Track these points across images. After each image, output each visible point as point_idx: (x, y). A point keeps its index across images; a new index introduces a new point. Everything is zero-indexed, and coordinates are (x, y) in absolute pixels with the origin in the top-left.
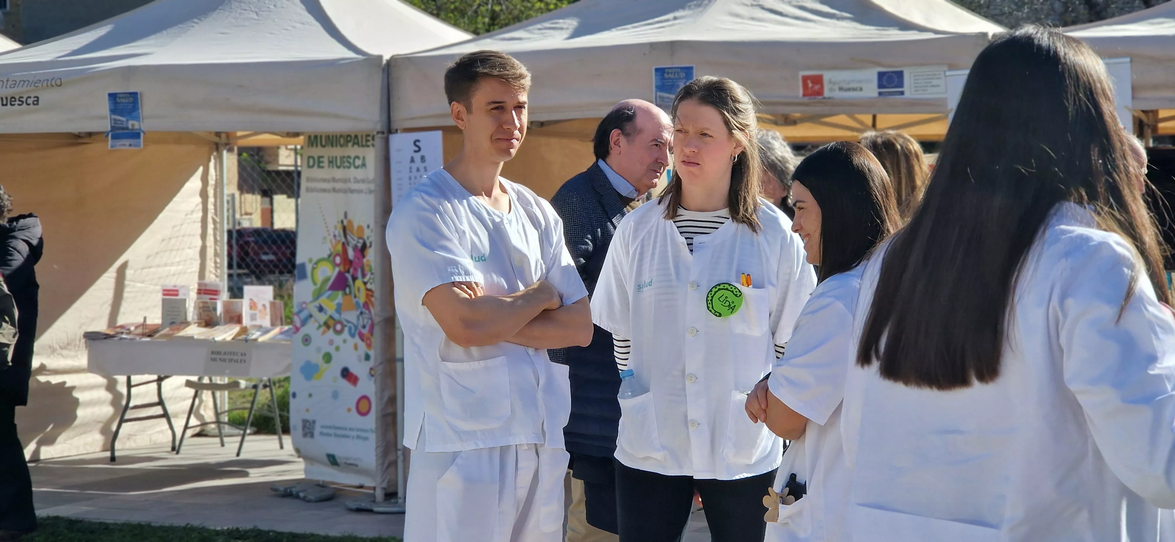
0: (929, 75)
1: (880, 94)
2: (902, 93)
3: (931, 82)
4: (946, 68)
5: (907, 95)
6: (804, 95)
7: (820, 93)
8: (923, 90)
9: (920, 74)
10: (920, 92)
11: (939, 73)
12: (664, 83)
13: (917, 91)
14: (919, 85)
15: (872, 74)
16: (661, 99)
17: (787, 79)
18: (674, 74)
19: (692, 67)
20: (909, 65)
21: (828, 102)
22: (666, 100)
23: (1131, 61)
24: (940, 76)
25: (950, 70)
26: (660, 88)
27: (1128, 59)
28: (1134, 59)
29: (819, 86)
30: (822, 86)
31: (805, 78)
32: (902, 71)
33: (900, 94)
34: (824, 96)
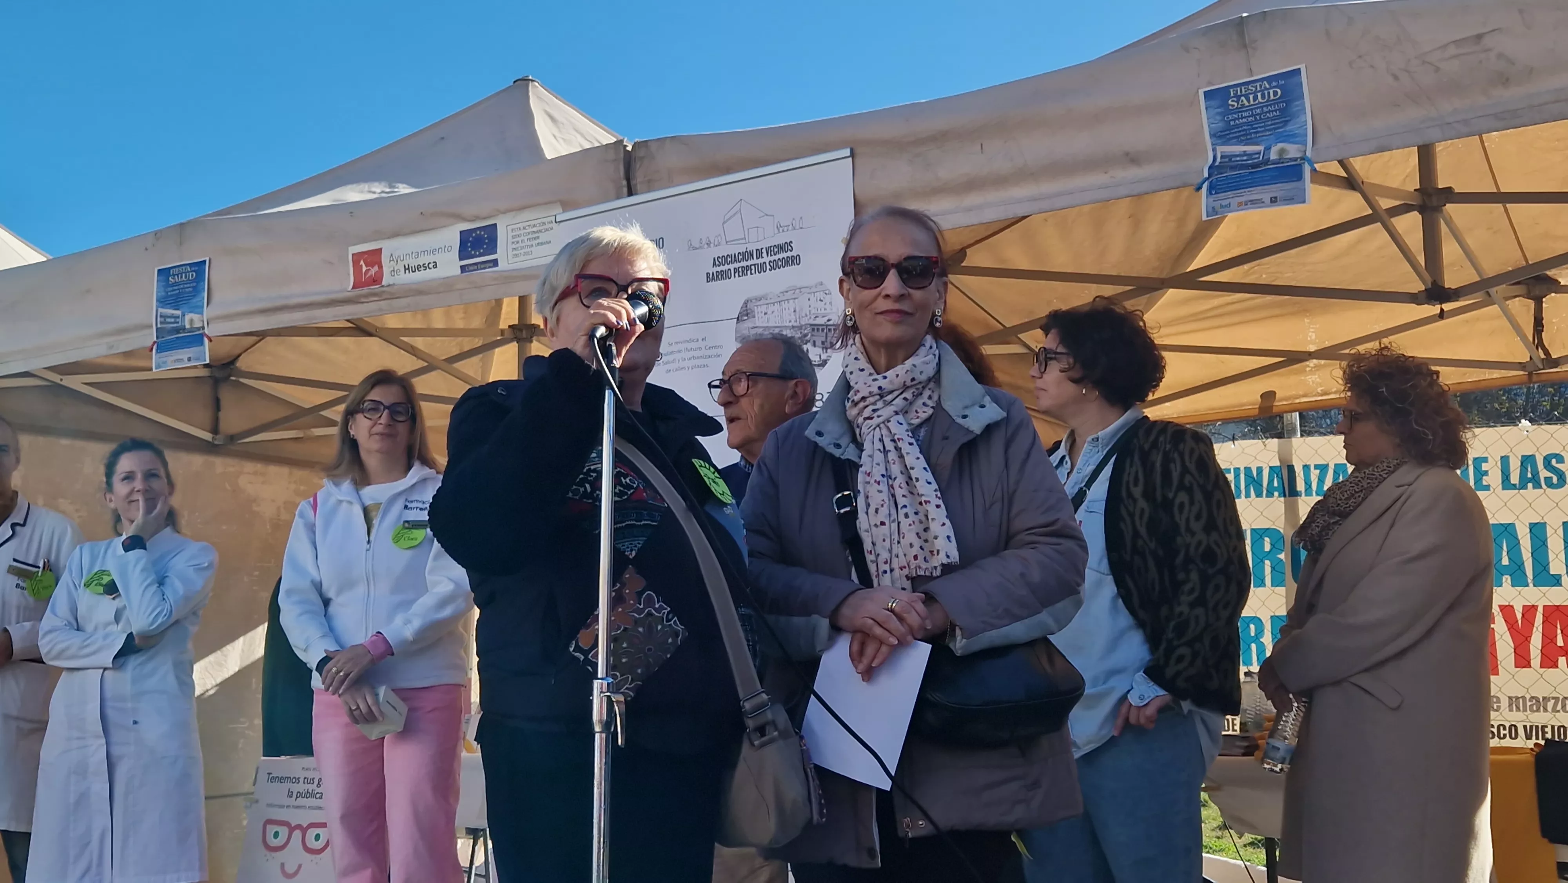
0: (534, 226)
1: (463, 268)
2: (495, 263)
3: (538, 237)
4: (558, 209)
5: (502, 265)
6: (354, 287)
7: (377, 280)
8: (526, 254)
9: (521, 225)
10: (522, 258)
11: (549, 219)
12: (167, 293)
13: (516, 256)
14: (520, 244)
15: (451, 236)
16: (162, 319)
17: (331, 263)
18: (182, 277)
19: (205, 262)
20: (504, 212)
21: (384, 292)
22: (169, 320)
23: (852, 155)
24: (551, 225)
25: (564, 211)
26: (163, 302)
27: (847, 152)
28: (858, 151)
29: (376, 268)
30: (381, 267)
31: (357, 257)
32: (495, 225)
33: (491, 265)
34: (383, 283)
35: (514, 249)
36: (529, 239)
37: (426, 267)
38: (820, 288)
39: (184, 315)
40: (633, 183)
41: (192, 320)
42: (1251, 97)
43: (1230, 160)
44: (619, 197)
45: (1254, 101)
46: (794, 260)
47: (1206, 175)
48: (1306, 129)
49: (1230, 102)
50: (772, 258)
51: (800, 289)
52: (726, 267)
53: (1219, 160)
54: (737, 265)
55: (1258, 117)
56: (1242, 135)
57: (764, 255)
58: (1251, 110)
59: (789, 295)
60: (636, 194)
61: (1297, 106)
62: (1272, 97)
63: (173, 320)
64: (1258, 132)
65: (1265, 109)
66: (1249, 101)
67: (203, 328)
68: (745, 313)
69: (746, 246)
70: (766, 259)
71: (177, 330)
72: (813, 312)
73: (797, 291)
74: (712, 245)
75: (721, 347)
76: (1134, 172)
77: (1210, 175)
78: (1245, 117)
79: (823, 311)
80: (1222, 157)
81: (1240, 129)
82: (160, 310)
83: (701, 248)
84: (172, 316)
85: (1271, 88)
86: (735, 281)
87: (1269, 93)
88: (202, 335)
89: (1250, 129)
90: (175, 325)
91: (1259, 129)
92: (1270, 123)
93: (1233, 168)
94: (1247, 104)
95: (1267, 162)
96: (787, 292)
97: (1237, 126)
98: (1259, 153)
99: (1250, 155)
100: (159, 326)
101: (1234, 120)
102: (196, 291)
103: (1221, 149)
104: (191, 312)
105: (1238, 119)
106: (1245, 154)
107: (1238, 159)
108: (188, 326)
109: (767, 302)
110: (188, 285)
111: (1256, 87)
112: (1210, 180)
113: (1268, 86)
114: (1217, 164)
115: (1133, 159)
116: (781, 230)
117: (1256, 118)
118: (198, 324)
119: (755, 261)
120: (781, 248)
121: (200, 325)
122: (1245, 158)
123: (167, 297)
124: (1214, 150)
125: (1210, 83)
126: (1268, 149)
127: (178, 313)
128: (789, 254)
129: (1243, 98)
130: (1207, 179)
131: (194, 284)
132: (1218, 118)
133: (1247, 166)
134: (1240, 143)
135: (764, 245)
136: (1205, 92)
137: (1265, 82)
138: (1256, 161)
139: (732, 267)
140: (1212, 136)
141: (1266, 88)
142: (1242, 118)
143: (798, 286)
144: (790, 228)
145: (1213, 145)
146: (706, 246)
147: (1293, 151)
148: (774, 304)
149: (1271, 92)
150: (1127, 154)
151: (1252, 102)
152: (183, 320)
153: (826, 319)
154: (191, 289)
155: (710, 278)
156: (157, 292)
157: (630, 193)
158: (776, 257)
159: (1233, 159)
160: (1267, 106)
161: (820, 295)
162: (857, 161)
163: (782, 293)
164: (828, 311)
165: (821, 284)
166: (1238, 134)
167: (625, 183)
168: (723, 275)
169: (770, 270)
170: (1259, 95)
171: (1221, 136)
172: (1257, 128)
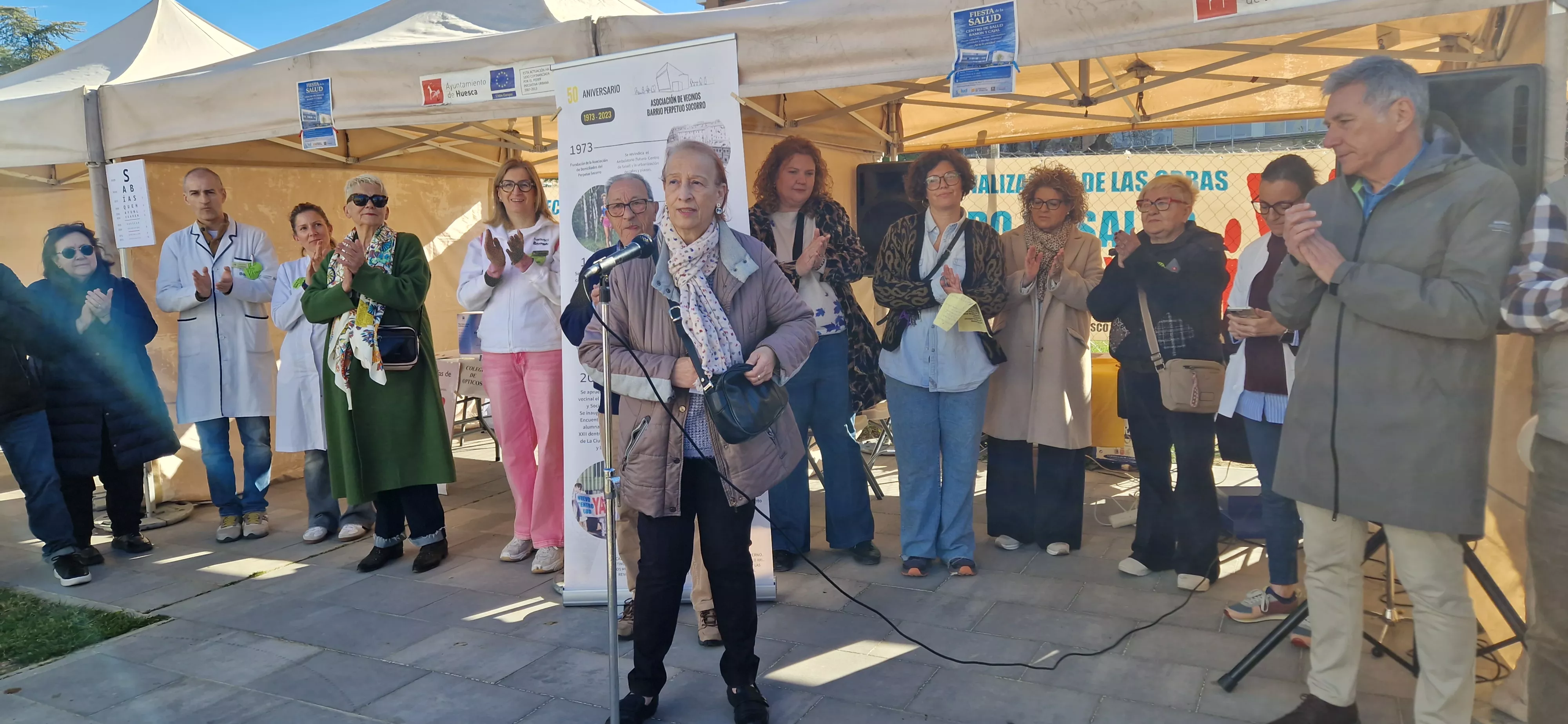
0: (537, 71)
1: (494, 95)
2: (514, 94)
3: (540, 79)
4: (552, 62)
5: (519, 96)
6: (426, 103)
7: (439, 100)
8: (533, 89)
9: (529, 70)
10: (531, 92)
11: (546, 67)
12: (306, 99)
13: (527, 90)
14: (529, 83)
15: (484, 74)
16: (305, 117)
17: (409, 86)
18: (314, 89)
19: (328, 80)
20: (518, 61)
21: (445, 109)
22: (309, 117)
23: (736, 38)
24: (547, 71)
25: (556, 63)
26: (304, 105)
27: (733, 36)
28: (739, 35)
29: (438, 92)
30: (441, 91)
31: (426, 84)
32: (512, 69)
33: (512, 94)
34: (444, 102)
35: (525, 86)
36: (534, 80)
37: (470, 93)
38: (718, 124)
39: (318, 114)
40: (598, 46)
41: (323, 118)
42: (983, 18)
43: (968, 59)
44: (590, 56)
45: (984, 21)
46: (701, 105)
47: (953, 69)
48: (1015, 42)
49: (970, 21)
50: (688, 103)
51: (706, 123)
52: (659, 107)
53: (961, 58)
54: (666, 106)
55: (986, 32)
56: (976, 43)
57: (683, 100)
58: (982, 27)
59: (699, 127)
60: (601, 55)
61: (1010, 27)
62: (995, 20)
63: (312, 117)
64: (986, 42)
65: (991, 27)
66: (981, 21)
67: (332, 124)
68: (672, 137)
69: (671, 93)
70: (685, 103)
71: (315, 124)
72: (714, 139)
73: (704, 125)
74: (650, 91)
75: (658, 158)
76: (909, 62)
77: (956, 69)
78: (978, 32)
79: (720, 138)
80: (963, 56)
81: (975, 39)
82: (303, 110)
83: (643, 93)
84: (311, 115)
85: (995, 13)
86: (665, 116)
87: (993, 17)
88: (331, 129)
89: (980, 40)
90: (313, 121)
91: (987, 40)
92: (993, 36)
93: (970, 65)
94: (980, 23)
95: (990, 63)
96: (698, 125)
97: (973, 37)
98: (986, 56)
99: (980, 56)
100: (303, 120)
101: (972, 33)
102: (325, 99)
103: (962, 51)
104: (323, 113)
105: (974, 32)
106: (977, 55)
107: (973, 59)
108: (321, 122)
109: (685, 131)
110: (319, 95)
111: (986, 12)
112: (956, 72)
113: (993, 12)
114: (960, 61)
115: (909, 53)
116: (693, 84)
117: (985, 33)
118: (328, 122)
119: (677, 104)
120: (693, 96)
121: (330, 122)
122: (977, 58)
123: (306, 102)
124: (959, 51)
125: (958, 8)
126: (991, 53)
127: (314, 113)
128: (698, 101)
129: (977, 19)
130: (953, 72)
131: (323, 95)
132: (962, 31)
133: (978, 65)
134: (975, 48)
135: (682, 93)
136: (955, 14)
137: (991, 9)
138: (984, 61)
139: (663, 106)
140: (958, 42)
141: (992, 13)
142: (976, 32)
143: (705, 121)
144: (699, 84)
145: (958, 47)
146: (646, 92)
147: (1006, 56)
148: (690, 132)
149: (995, 16)
150: (906, 50)
151: (983, 22)
152: (318, 118)
153: (722, 144)
154: (321, 98)
155: (650, 113)
156: (300, 98)
157: (597, 55)
158: (691, 102)
159: (970, 59)
160: (992, 25)
161: (719, 129)
162: (739, 42)
163: (695, 125)
164: (723, 139)
165: (719, 121)
166: (973, 42)
167: (593, 46)
168: (656, 112)
169: (687, 110)
170: (988, 17)
171: (964, 43)
172: (985, 39)
